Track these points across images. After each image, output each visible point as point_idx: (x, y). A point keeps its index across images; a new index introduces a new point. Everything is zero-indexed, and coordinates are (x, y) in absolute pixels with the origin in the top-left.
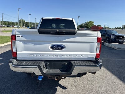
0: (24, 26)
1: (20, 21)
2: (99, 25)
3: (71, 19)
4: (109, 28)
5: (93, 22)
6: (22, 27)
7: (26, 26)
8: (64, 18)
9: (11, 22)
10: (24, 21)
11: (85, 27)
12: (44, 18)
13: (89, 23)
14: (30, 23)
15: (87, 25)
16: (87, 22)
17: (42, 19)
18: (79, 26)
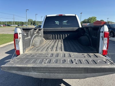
0: (32, 25)
1: (29, 20)
2: (102, 20)
3: (74, 15)
4: (112, 23)
5: (96, 18)
6: (30, 25)
7: (33, 25)
8: (66, 15)
9: (21, 22)
10: (32, 21)
11: (88, 22)
12: (47, 16)
13: (91, 18)
14: (37, 22)
15: (90, 21)
16: (90, 18)
17: (46, 17)
18: (82, 21)
